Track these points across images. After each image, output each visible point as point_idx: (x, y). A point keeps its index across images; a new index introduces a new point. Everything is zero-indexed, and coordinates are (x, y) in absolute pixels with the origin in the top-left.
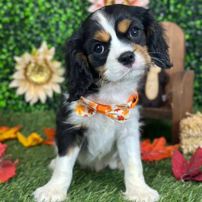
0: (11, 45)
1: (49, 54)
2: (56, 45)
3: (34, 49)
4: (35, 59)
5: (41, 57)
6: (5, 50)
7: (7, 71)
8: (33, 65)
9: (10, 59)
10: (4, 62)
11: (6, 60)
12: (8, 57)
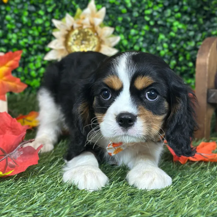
0: (50, 5)
1: (98, 17)
2: (108, 6)
3: (79, 10)
4: (78, 23)
5: (87, 21)
6: (41, 13)
7: (44, 39)
8: (76, 31)
9: (47, 24)
10: (40, 28)
11: (43, 25)
12: (45, 22)
